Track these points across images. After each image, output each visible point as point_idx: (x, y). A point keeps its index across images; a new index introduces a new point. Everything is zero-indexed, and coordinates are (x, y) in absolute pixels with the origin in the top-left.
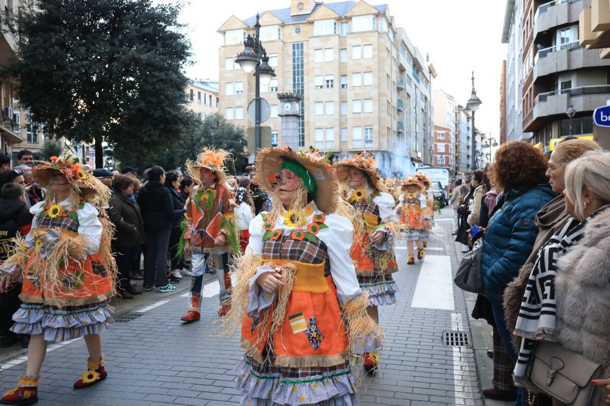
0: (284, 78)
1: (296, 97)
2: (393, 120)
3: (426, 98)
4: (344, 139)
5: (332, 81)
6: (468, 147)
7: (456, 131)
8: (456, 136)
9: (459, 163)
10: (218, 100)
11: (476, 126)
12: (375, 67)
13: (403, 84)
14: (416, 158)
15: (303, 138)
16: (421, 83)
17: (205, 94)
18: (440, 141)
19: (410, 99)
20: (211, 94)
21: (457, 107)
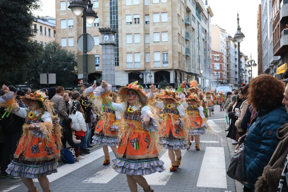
0: (103, 16)
1: (112, 31)
2: (183, 47)
3: (206, 31)
4: (147, 61)
5: (138, 18)
6: (236, 66)
7: (227, 54)
8: (228, 58)
9: (230, 78)
10: (55, 32)
11: (241, 51)
12: (169, 9)
13: (189, 21)
14: (199, 74)
15: (118, 60)
16: (202, 20)
17: (45, 28)
18: (216, 61)
19: (194, 32)
20: (50, 28)
21: (227, 37)
